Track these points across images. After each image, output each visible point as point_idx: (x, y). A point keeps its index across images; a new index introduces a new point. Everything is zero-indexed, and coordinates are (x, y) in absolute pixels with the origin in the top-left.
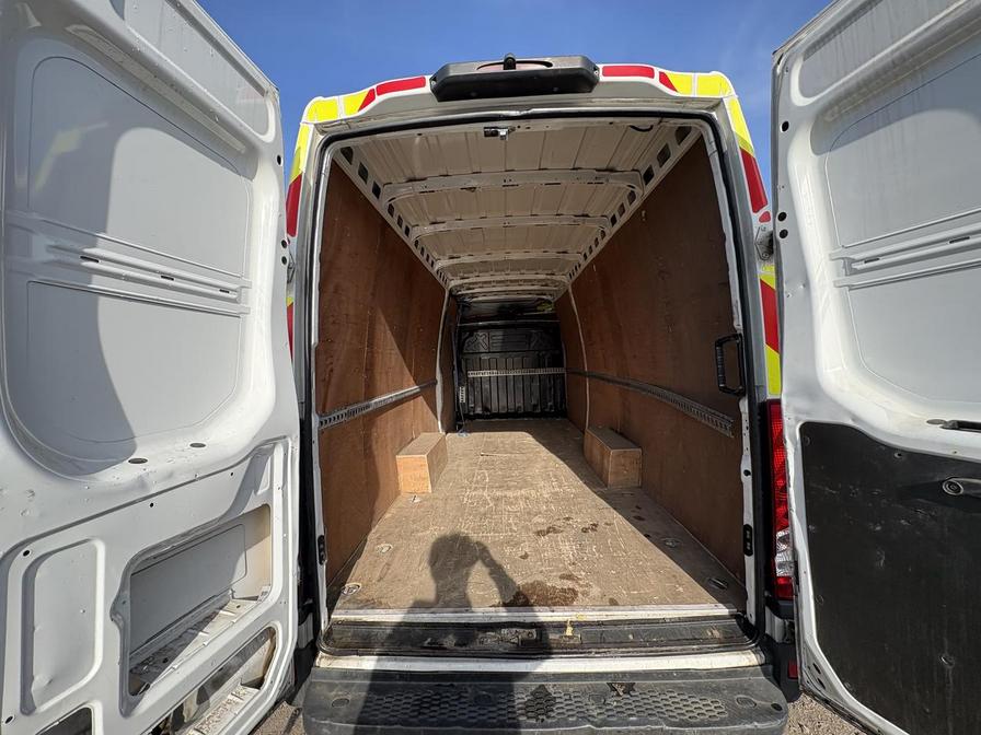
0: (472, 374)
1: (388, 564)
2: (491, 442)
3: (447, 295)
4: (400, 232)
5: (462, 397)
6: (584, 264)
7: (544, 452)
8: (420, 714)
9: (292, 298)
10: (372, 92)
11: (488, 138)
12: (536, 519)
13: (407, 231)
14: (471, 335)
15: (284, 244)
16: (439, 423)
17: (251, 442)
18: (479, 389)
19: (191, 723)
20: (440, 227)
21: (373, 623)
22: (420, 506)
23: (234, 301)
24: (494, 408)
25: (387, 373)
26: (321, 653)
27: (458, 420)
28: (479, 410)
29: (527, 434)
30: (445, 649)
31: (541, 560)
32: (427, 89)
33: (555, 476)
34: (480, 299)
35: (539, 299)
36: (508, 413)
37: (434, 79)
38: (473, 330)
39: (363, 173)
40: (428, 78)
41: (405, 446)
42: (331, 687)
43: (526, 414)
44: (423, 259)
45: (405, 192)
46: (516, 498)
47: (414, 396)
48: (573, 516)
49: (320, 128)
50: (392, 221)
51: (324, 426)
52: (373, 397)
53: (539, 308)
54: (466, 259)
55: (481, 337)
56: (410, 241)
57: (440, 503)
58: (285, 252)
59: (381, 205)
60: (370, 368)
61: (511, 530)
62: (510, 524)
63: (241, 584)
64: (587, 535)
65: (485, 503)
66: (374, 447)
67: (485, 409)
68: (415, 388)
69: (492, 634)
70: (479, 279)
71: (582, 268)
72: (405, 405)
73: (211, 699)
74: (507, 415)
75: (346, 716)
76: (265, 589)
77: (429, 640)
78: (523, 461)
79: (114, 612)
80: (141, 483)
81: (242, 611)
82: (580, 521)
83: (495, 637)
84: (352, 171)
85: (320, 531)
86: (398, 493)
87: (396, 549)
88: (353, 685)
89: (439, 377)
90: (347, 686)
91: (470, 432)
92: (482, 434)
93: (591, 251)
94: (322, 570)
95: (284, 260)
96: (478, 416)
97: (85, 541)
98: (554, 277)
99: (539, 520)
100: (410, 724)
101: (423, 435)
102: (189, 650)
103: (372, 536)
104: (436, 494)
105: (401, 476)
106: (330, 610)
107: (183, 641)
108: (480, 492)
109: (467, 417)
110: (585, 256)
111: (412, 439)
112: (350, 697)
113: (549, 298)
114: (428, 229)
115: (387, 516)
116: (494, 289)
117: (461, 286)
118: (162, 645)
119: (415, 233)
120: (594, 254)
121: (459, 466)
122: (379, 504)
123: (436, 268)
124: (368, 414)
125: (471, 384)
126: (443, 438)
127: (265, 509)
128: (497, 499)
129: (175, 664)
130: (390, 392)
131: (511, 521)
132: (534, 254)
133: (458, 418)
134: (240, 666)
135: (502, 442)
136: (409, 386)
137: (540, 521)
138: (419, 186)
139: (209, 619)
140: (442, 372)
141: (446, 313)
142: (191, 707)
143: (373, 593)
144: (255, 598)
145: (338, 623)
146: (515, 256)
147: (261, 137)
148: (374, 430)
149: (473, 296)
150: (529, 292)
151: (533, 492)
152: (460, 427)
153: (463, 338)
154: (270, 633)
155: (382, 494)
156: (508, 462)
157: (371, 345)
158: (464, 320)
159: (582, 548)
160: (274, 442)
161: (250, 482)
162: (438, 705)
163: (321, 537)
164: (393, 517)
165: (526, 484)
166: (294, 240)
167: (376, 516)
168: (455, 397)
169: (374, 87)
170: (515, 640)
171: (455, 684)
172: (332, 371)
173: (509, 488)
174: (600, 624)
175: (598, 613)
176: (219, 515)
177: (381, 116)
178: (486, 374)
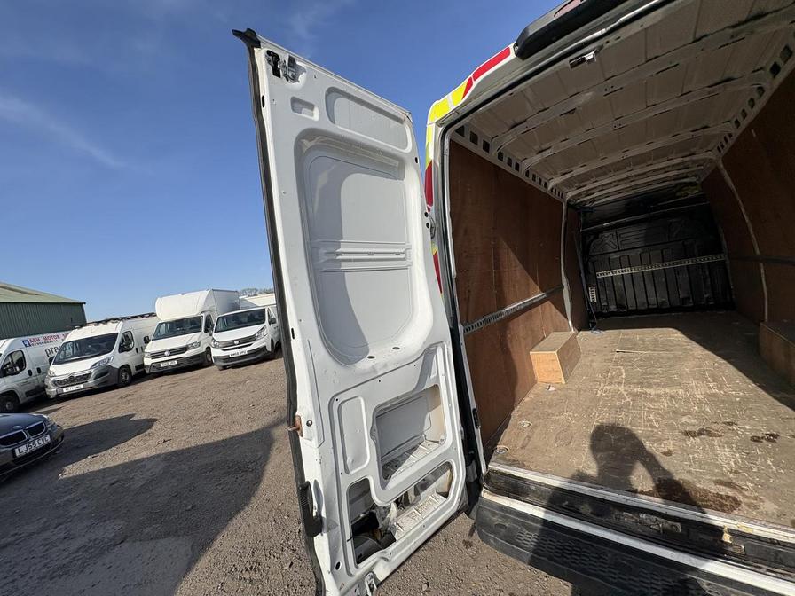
0: (600, 275)
1: (528, 437)
2: (629, 339)
3: (564, 208)
4: (511, 170)
5: (593, 296)
6: (737, 132)
7: (698, 350)
8: (562, 556)
9: (436, 248)
10: (470, 80)
11: (575, 69)
12: (684, 419)
13: (517, 167)
14: (596, 238)
15: (426, 214)
16: (570, 323)
17: (423, 347)
18: (611, 288)
19: (413, 504)
20: (547, 153)
21: (519, 478)
22: (555, 394)
23: (404, 259)
24: (631, 304)
25: (514, 286)
26: (484, 489)
27: (589, 319)
28: (613, 308)
29: (675, 331)
30: (581, 513)
31: (689, 460)
32: (512, 56)
33: (713, 376)
34: (602, 201)
35: (677, 184)
36: (649, 309)
37: (516, 45)
38: (597, 233)
39: (474, 139)
40: (511, 46)
41: (537, 344)
42: (494, 514)
43: (672, 309)
44: (535, 184)
45: (509, 139)
46: (659, 396)
47: (541, 302)
48: (739, 421)
49: (439, 124)
50: (503, 165)
51: (469, 332)
52: (505, 307)
53: (678, 194)
54: (578, 171)
55: (608, 237)
56: (521, 174)
57: (573, 394)
58: (428, 220)
59: (492, 156)
60: (499, 284)
61: (652, 426)
62: (651, 420)
63: (429, 432)
64: (759, 444)
65: (621, 397)
66: (510, 345)
67: (619, 306)
68: (541, 295)
69: (631, 515)
70: (597, 184)
71: (734, 138)
72: (533, 310)
73: (421, 495)
74: (649, 311)
75: (505, 536)
76: (442, 437)
77: (567, 503)
78: (669, 359)
79: (371, 434)
80: (374, 369)
81: (431, 448)
82: (747, 428)
83: (632, 518)
84: (465, 142)
85: (473, 405)
86: (534, 382)
87: (535, 426)
88: (509, 517)
89: (564, 282)
90: (504, 517)
91: (604, 330)
92: (617, 331)
93: (744, 115)
94: (478, 432)
95: (428, 225)
96: (613, 314)
97: (355, 397)
98: (694, 158)
99: (688, 421)
100: (555, 561)
101: (554, 334)
102: (406, 464)
103: (515, 414)
104: (570, 386)
105: (536, 368)
106: (487, 462)
107: (404, 457)
108: (615, 387)
109: (600, 315)
110: (737, 122)
111: (544, 338)
112: (507, 525)
113: (694, 179)
114: (537, 158)
115: (527, 399)
116: (618, 188)
117: (580, 194)
118: (394, 457)
119: (524, 167)
120: (751, 117)
121: (592, 361)
122: (519, 390)
123: (550, 187)
124: (501, 321)
125: (601, 285)
126: (574, 337)
127: (436, 387)
128: (635, 396)
129: (401, 469)
130: (518, 301)
131: (652, 417)
132: (661, 142)
133: (591, 317)
134: (435, 481)
135: (640, 339)
136: (535, 294)
137: (690, 421)
138: (521, 129)
139: (414, 449)
140: (567, 277)
141: (566, 223)
142: (412, 496)
143: (518, 455)
144: (437, 442)
145: (493, 471)
146: (635, 151)
147: (405, 151)
148: (508, 332)
149: (593, 200)
150: (664, 180)
151: (681, 392)
152: (594, 324)
153: (588, 241)
154: (448, 466)
155: (520, 382)
156: (648, 359)
157: (497, 267)
158: (586, 225)
159: (750, 458)
160: (436, 345)
161: (425, 370)
162: (579, 556)
163: (474, 410)
164: (532, 401)
165: (670, 382)
166: (432, 208)
167: (517, 398)
168: (585, 298)
169: (471, 75)
170: (656, 527)
171: (595, 545)
172: (469, 291)
173: (650, 385)
174: (772, 541)
175: (772, 531)
176: (412, 389)
177: (479, 95)
178: (618, 272)
